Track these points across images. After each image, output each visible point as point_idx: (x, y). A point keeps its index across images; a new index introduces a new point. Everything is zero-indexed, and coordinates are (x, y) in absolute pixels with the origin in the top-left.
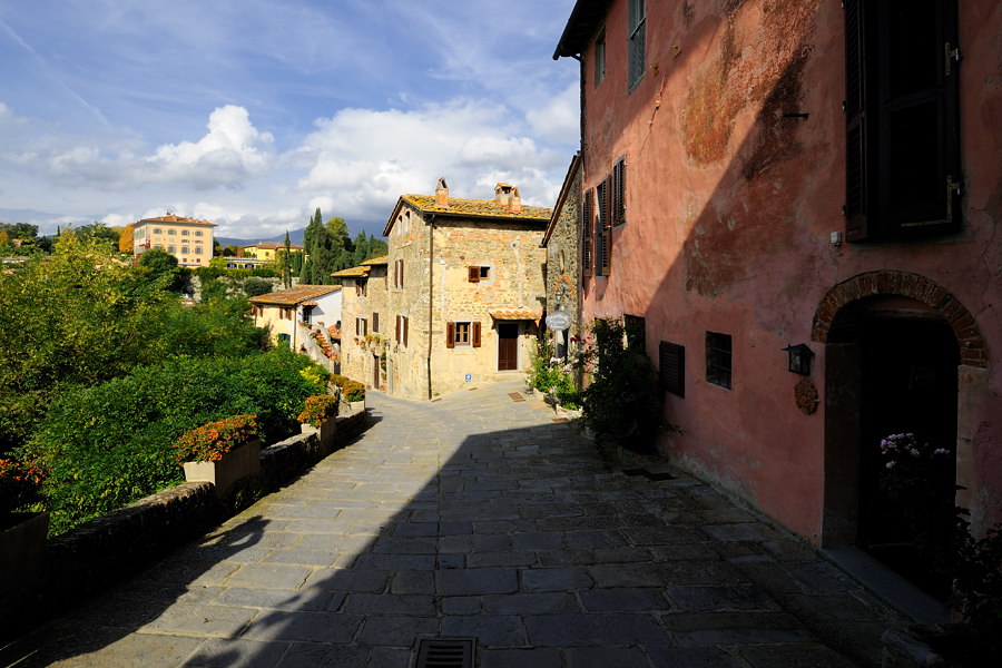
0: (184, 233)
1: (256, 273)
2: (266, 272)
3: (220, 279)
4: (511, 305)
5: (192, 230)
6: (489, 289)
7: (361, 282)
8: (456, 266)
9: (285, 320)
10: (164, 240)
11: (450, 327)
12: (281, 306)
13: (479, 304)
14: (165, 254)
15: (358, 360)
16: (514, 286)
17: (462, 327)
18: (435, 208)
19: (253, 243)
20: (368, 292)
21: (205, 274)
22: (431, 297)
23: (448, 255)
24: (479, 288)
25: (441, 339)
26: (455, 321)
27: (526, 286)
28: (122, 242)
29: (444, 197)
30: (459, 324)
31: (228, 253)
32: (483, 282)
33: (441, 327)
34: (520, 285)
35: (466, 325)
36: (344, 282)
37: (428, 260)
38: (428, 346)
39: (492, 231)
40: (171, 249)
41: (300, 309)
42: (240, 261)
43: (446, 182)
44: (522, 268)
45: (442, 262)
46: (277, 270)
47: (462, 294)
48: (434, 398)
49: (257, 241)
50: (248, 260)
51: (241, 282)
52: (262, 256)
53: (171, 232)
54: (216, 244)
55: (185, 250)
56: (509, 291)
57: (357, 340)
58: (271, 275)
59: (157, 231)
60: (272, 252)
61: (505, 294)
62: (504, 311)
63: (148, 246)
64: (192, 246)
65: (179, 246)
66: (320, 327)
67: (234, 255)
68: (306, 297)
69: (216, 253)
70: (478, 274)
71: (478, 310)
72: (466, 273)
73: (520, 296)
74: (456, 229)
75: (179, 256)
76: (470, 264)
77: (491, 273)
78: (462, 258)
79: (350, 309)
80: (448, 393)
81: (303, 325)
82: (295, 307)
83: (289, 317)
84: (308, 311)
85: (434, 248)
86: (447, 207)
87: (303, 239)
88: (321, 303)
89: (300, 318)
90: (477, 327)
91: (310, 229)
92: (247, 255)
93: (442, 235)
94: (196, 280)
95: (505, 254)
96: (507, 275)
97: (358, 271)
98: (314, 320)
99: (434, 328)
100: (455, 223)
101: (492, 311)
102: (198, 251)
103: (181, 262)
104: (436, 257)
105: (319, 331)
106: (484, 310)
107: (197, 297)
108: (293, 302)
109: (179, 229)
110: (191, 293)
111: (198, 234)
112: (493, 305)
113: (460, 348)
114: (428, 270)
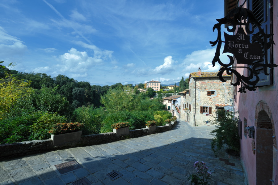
0: (155, 84)
1: (169, 92)
2: (171, 92)
3: (161, 93)
4: (223, 102)
5: (156, 83)
6: (214, 97)
7: (184, 95)
8: (203, 91)
9: (169, 103)
10: (151, 86)
11: (201, 108)
12: (169, 100)
13: (211, 102)
14: (151, 89)
15: (184, 114)
16: (224, 97)
17: (205, 108)
18: (197, 76)
19: (168, 86)
20: (186, 97)
21: (159, 92)
22: (195, 99)
23: (201, 88)
24: (211, 97)
25: (198, 111)
26: (203, 106)
27: (228, 97)
28: (145, 86)
29: (200, 73)
30: (204, 107)
31: (163, 88)
32: (212, 96)
33: (198, 107)
34: (226, 97)
35: (207, 108)
36: (181, 95)
37: (195, 90)
38: (194, 112)
39: (215, 81)
40: (153, 87)
41: (173, 101)
42: (166, 90)
43: (201, 69)
44: (227, 91)
45: (199, 90)
46: (173, 92)
47: (205, 99)
48: (196, 126)
49: (170, 85)
50: (168, 89)
51: (165, 94)
52: (170, 88)
53: (153, 84)
54: (161, 86)
55: (155, 88)
56: (222, 98)
57: (184, 109)
58: (172, 92)
59: (150, 84)
60: (172, 87)
61: (220, 99)
62: (220, 104)
63: (149, 87)
64: (156, 87)
65: (154, 87)
66: (177, 105)
67: (164, 88)
68: (174, 98)
69: (161, 88)
70: (210, 93)
71: (210, 103)
72: (206, 93)
73: (226, 100)
74: (203, 81)
75: (154, 89)
76: (208, 90)
77: (215, 93)
78: (205, 89)
79: (182, 101)
80: (200, 126)
81: (173, 104)
82: (171, 100)
83: (170, 102)
84: (174, 101)
85: (196, 86)
86: (201, 75)
87: (179, 84)
88: (178, 100)
89: (172, 103)
90: (210, 108)
91: (181, 82)
92: (167, 88)
93: (199, 83)
94: (157, 94)
95: (220, 87)
96: (221, 93)
97: (184, 92)
98: (176, 103)
99: (196, 108)
100: (203, 79)
101: (215, 104)
102: (158, 88)
103: (154, 90)
104: (197, 89)
105: (177, 106)
106: (212, 104)
107: (157, 97)
108: (171, 99)
109: (154, 83)
110: (156, 96)
111: (158, 84)
112: (216, 102)
113: (204, 114)
114: (194, 92)
